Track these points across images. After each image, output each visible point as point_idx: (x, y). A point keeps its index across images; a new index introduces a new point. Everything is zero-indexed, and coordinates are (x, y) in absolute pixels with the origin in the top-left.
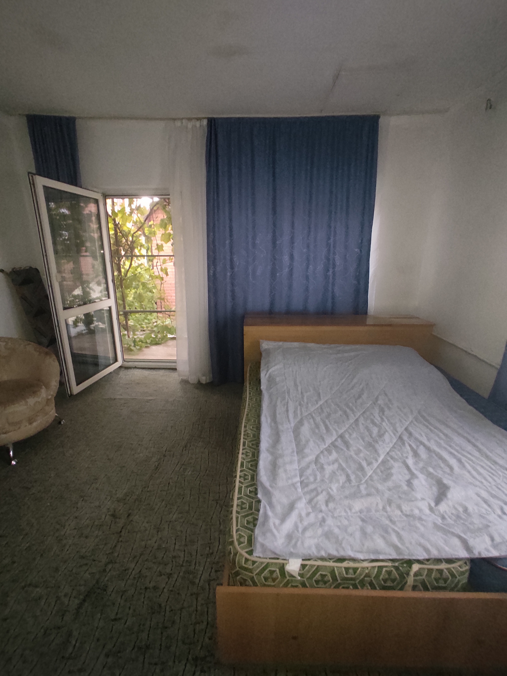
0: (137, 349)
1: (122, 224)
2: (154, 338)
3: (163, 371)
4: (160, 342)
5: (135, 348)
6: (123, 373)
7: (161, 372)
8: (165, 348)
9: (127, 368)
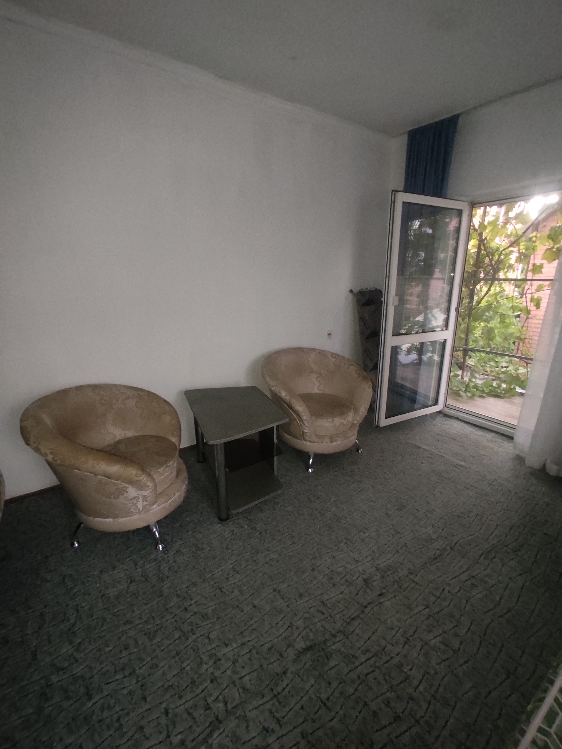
0: (467, 396)
1: (490, 239)
2: (495, 387)
3: (493, 434)
4: (502, 395)
5: (465, 394)
6: (439, 421)
7: (489, 436)
8: (508, 406)
9: (447, 416)
